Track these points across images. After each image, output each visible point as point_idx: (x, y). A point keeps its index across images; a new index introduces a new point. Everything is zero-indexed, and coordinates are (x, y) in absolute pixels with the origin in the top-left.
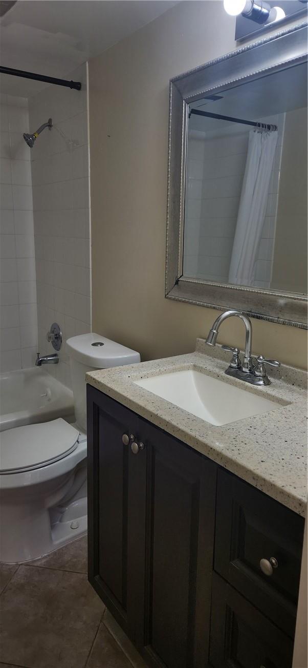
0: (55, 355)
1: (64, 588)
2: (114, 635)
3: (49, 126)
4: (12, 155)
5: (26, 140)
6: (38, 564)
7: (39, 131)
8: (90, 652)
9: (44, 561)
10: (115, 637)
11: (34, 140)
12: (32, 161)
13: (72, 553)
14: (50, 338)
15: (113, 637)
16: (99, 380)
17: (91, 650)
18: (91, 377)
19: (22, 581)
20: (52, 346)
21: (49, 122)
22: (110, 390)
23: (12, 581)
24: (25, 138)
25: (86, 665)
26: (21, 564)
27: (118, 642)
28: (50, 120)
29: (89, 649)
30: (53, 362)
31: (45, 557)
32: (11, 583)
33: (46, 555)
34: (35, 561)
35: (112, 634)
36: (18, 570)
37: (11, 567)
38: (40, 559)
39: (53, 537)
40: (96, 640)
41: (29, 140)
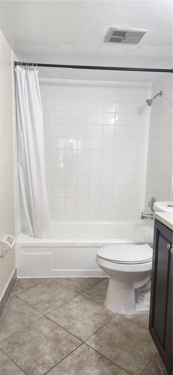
0: (152, 215)
1: (137, 333)
2: (160, 367)
3: (160, 94)
4: (141, 111)
5: (148, 102)
6: (127, 317)
7: (155, 98)
8: (144, 369)
9: (130, 317)
10: (160, 368)
11: (151, 102)
12: (151, 113)
13: (145, 319)
14: (149, 205)
15: (159, 368)
16: (160, 216)
17: (145, 368)
18: (157, 215)
19: (117, 322)
20: (151, 209)
21: (160, 93)
22: (165, 220)
23: (112, 320)
24: (147, 101)
25: (141, 374)
26: (118, 314)
27: (162, 372)
28: (161, 91)
29: (144, 368)
30: (150, 218)
31: (131, 315)
32: (112, 321)
33: (131, 314)
34: (125, 315)
35: (159, 366)
36: (116, 316)
37: (113, 313)
38: (128, 315)
39: (137, 306)
40: (149, 364)
41: (149, 102)
